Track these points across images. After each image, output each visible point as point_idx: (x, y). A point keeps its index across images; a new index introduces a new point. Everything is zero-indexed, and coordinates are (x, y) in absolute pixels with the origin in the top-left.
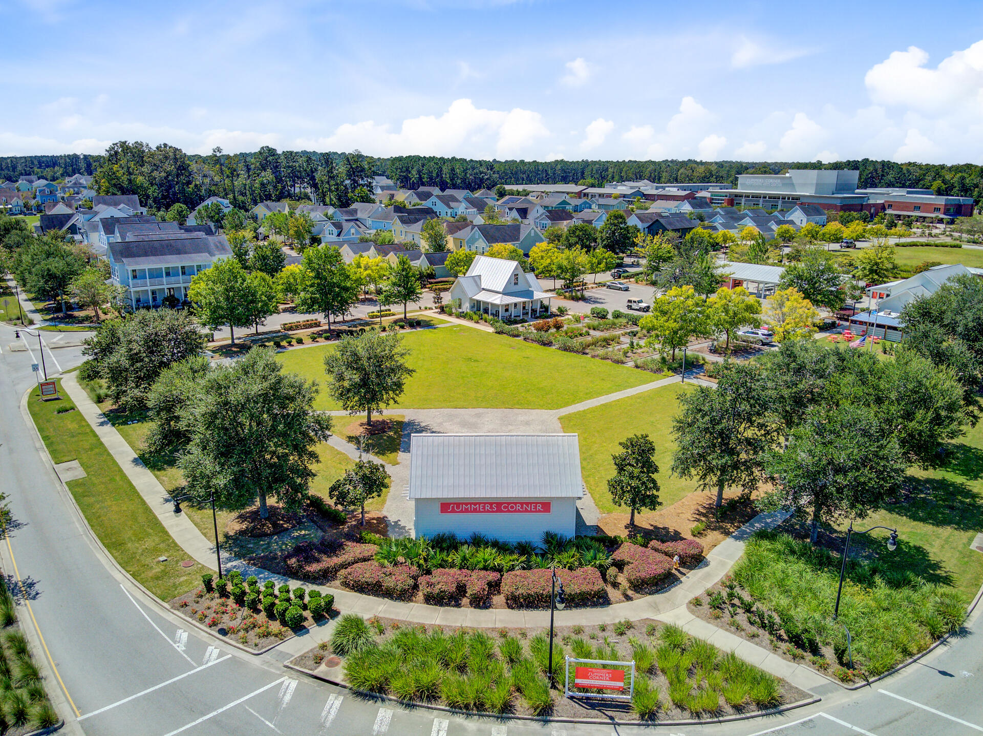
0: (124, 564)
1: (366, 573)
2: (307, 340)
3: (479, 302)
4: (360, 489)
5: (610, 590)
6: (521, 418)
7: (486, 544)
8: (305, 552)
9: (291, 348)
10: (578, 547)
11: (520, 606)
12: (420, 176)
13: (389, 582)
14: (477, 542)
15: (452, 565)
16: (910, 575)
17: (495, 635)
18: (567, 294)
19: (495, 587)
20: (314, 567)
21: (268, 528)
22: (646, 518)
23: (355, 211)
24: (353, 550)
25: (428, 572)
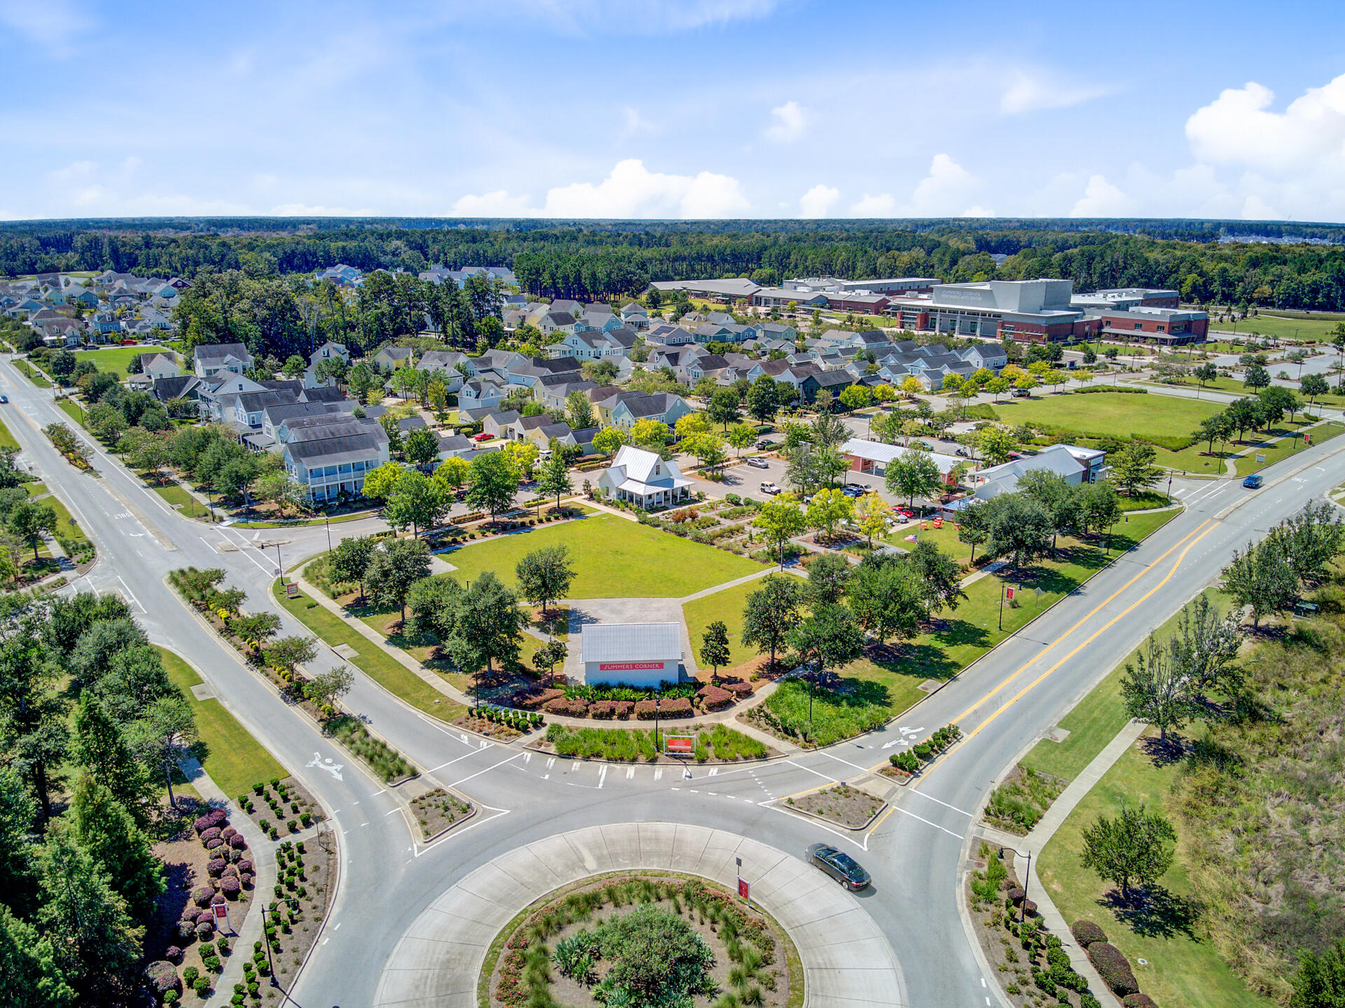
0: (416, 703)
1: (559, 703)
2: (478, 535)
3: (624, 492)
4: (551, 657)
5: (695, 710)
6: (654, 605)
7: (627, 688)
8: (520, 693)
9: (466, 544)
10: (679, 687)
11: (645, 719)
12: (554, 280)
13: (572, 708)
14: (622, 686)
15: (608, 699)
16: (863, 700)
17: (631, 732)
18: (709, 474)
19: (631, 709)
20: (528, 702)
21: (494, 682)
22: (723, 671)
23: (489, 360)
24: (549, 693)
25: (594, 703)
